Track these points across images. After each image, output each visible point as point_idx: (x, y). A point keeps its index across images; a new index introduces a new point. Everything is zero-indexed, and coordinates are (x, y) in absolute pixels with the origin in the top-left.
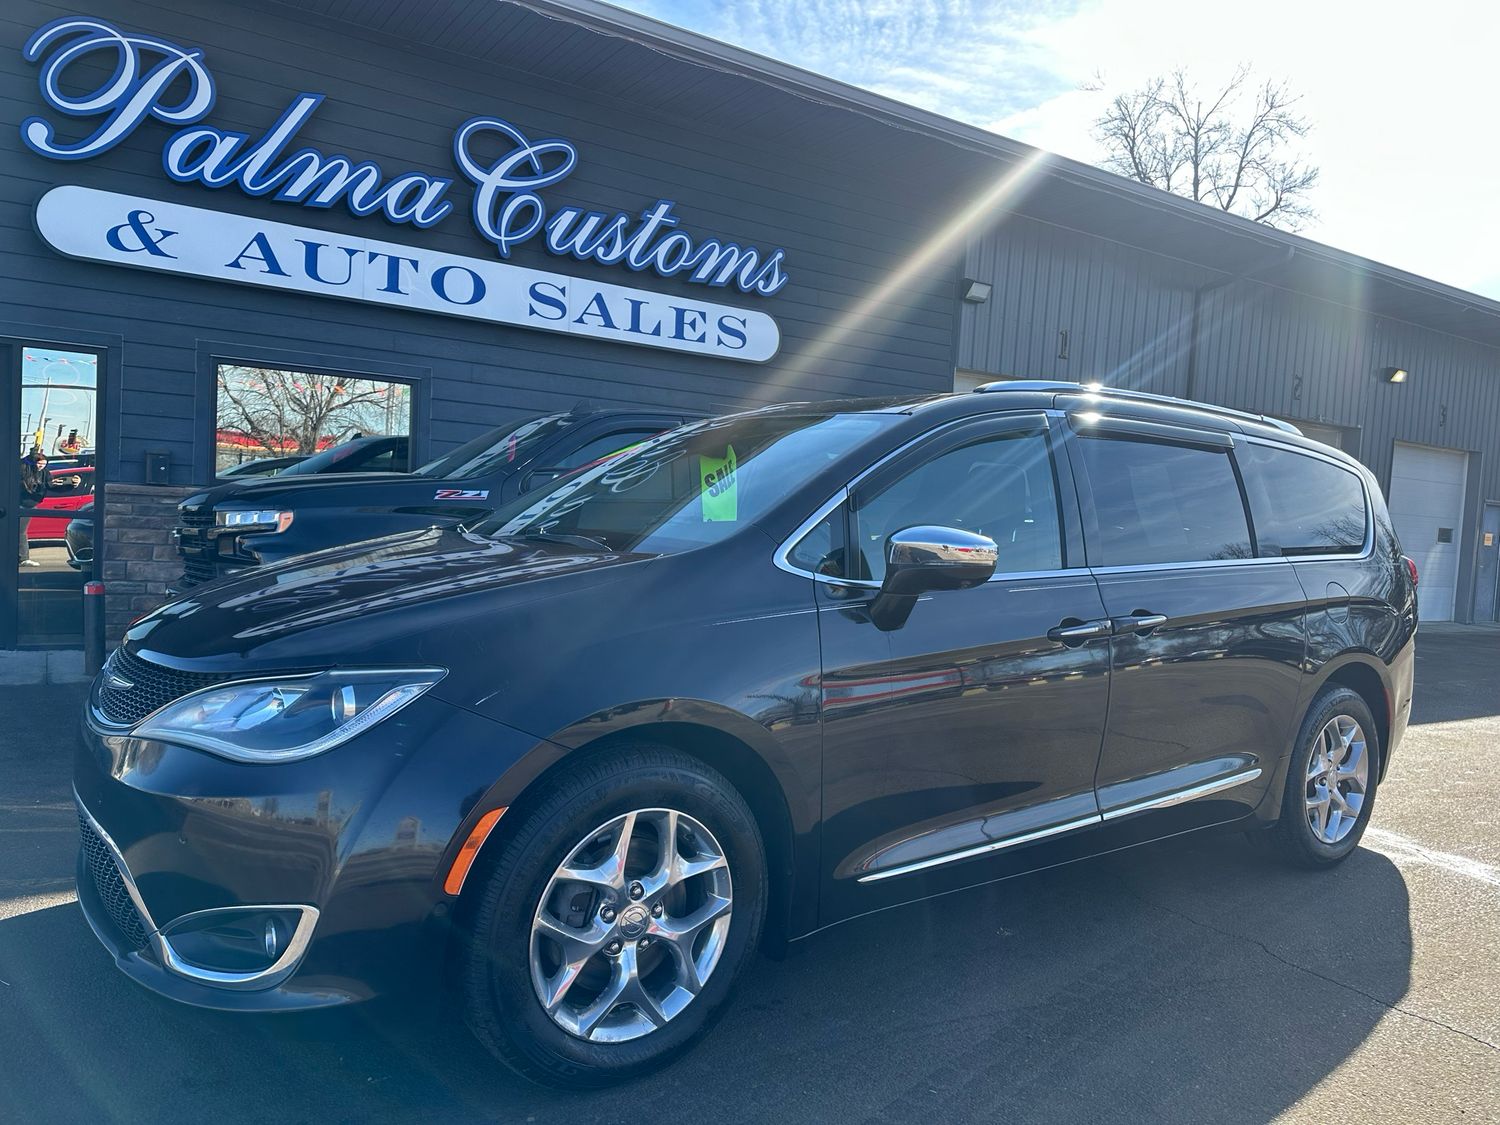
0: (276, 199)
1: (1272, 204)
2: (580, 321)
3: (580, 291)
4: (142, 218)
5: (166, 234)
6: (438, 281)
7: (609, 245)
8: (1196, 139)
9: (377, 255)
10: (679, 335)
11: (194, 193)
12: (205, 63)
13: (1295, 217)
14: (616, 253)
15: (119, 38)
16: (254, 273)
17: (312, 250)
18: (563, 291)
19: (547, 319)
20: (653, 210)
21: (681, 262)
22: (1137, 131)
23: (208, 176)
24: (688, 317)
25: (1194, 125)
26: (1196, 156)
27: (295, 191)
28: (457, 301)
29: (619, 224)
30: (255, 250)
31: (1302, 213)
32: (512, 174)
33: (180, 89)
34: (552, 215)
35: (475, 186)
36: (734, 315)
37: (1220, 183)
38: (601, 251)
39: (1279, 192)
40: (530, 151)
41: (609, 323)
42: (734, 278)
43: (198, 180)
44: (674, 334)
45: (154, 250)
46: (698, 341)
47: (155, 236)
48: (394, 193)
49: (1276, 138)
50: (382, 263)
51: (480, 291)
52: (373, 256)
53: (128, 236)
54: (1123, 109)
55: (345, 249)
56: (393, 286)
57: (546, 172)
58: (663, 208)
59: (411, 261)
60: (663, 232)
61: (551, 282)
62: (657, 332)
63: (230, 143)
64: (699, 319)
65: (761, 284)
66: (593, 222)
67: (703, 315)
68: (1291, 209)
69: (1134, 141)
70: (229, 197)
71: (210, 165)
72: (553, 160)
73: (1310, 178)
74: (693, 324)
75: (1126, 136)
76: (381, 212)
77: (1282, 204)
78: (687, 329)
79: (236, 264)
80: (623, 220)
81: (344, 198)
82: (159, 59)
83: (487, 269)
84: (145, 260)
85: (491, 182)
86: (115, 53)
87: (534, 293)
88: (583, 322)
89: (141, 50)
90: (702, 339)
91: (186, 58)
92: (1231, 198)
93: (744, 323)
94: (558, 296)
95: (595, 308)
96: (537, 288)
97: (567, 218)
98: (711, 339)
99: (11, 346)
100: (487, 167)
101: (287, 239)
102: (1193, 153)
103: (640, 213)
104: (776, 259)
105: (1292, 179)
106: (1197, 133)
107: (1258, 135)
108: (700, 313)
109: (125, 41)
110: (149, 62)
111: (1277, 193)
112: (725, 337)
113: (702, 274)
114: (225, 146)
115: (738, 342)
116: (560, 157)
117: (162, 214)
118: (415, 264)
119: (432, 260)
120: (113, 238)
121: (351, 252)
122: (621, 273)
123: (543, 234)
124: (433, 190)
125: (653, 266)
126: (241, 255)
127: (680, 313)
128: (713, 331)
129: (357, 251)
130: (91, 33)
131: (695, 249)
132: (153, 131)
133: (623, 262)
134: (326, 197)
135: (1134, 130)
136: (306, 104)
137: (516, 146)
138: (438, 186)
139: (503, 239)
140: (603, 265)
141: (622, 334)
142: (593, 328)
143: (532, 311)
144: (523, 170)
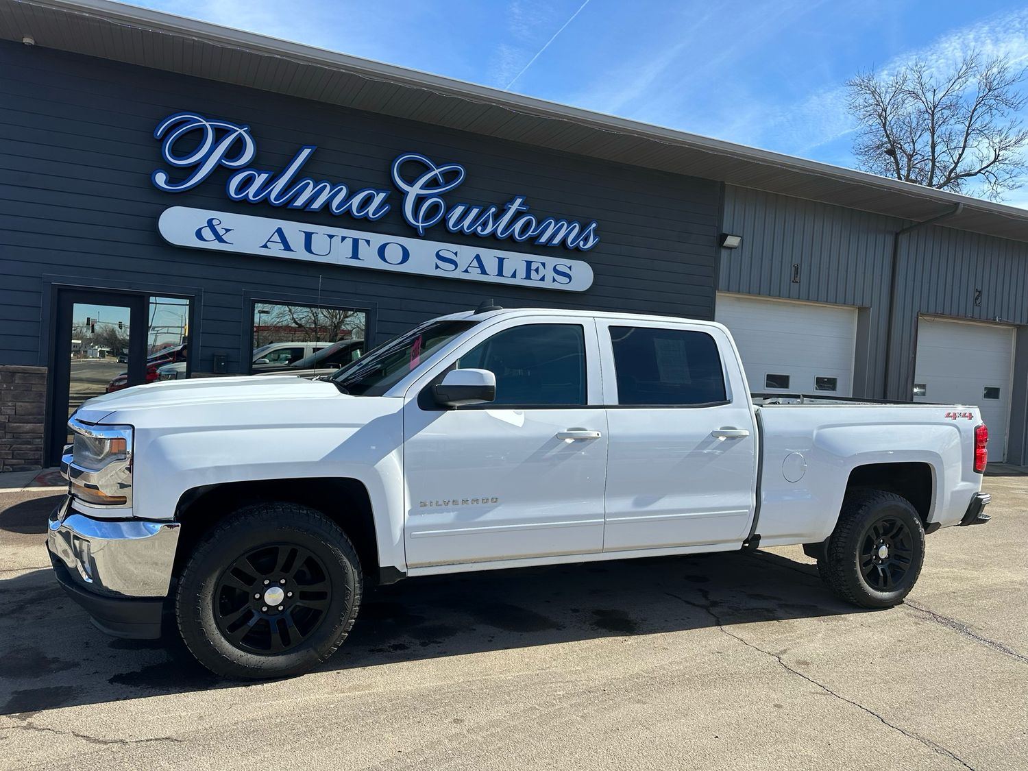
0: (289, 207)
1: (992, 158)
2: (466, 271)
3: (466, 253)
4: (214, 222)
5: (227, 230)
6: (381, 251)
7: (485, 225)
8: (933, 115)
9: (346, 237)
10: (528, 277)
11: (243, 207)
12: (250, 133)
13: (1011, 167)
14: (489, 229)
15: (204, 123)
16: (276, 251)
17: (308, 236)
18: (456, 254)
19: (446, 271)
20: (512, 202)
21: (530, 233)
22: (888, 111)
23: (251, 197)
24: (534, 266)
25: (930, 105)
26: (933, 127)
27: (299, 202)
28: (393, 262)
29: (491, 212)
30: (276, 238)
31: (1015, 164)
32: (427, 186)
33: (236, 149)
34: (450, 209)
35: (404, 194)
36: (563, 263)
37: (953, 145)
38: (479, 229)
39: (997, 151)
40: (437, 171)
41: (484, 272)
42: (564, 241)
43: (245, 200)
44: (525, 277)
45: (220, 239)
46: (540, 280)
47: (221, 232)
48: (356, 201)
49: (994, 112)
50: (349, 242)
51: (406, 255)
52: (344, 238)
53: (207, 233)
54: (877, 97)
55: (328, 235)
56: (355, 255)
57: (447, 183)
58: (519, 201)
59: (366, 240)
60: (518, 215)
61: (448, 249)
62: (514, 276)
63: (264, 177)
64: (541, 267)
65: (582, 243)
66: (475, 211)
67: (543, 264)
68: (1007, 162)
69: (886, 118)
70: (262, 208)
71: (251, 191)
72: (451, 176)
73: (1021, 139)
74: (537, 270)
75: (880, 116)
76: (349, 212)
77: (1000, 158)
78: (533, 273)
79: (265, 246)
80: (493, 210)
81: (327, 205)
82: (226, 132)
83: (410, 243)
84: (215, 245)
85: (413, 191)
86: (202, 131)
87: (438, 256)
88: (468, 272)
89: (216, 129)
90: (543, 279)
91: (241, 131)
92: (961, 155)
93: (570, 268)
94: (453, 257)
95: (475, 263)
96: (440, 253)
97: (459, 210)
98: (549, 279)
99: (144, 296)
100: (411, 183)
101: (294, 230)
102: (930, 125)
103: (504, 204)
104: (592, 227)
105: (1007, 140)
106: (933, 112)
107: (980, 110)
108: (541, 263)
109: (207, 124)
110: (220, 134)
111: (995, 151)
112: (558, 277)
113: (543, 239)
114: (261, 179)
115: (566, 280)
116: (456, 173)
117: (225, 219)
118: (368, 242)
119: (378, 239)
120: (199, 234)
121: (331, 237)
122: (492, 241)
123: (444, 221)
124: (379, 198)
125: (511, 237)
126: (268, 241)
127: (529, 264)
128: (550, 274)
129: (334, 236)
130: (189, 121)
131: (539, 224)
132: (222, 173)
133: (493, 234)
134: (316, 205)
135: (886, 111)
136: (306, 152)
137: (428, 169)
138: (382, 196)
139: (420, 225)
140: (480, 237)
141: (492, 278)
142: (475, 275)
143: (437, 267)
144: (433, 183)
